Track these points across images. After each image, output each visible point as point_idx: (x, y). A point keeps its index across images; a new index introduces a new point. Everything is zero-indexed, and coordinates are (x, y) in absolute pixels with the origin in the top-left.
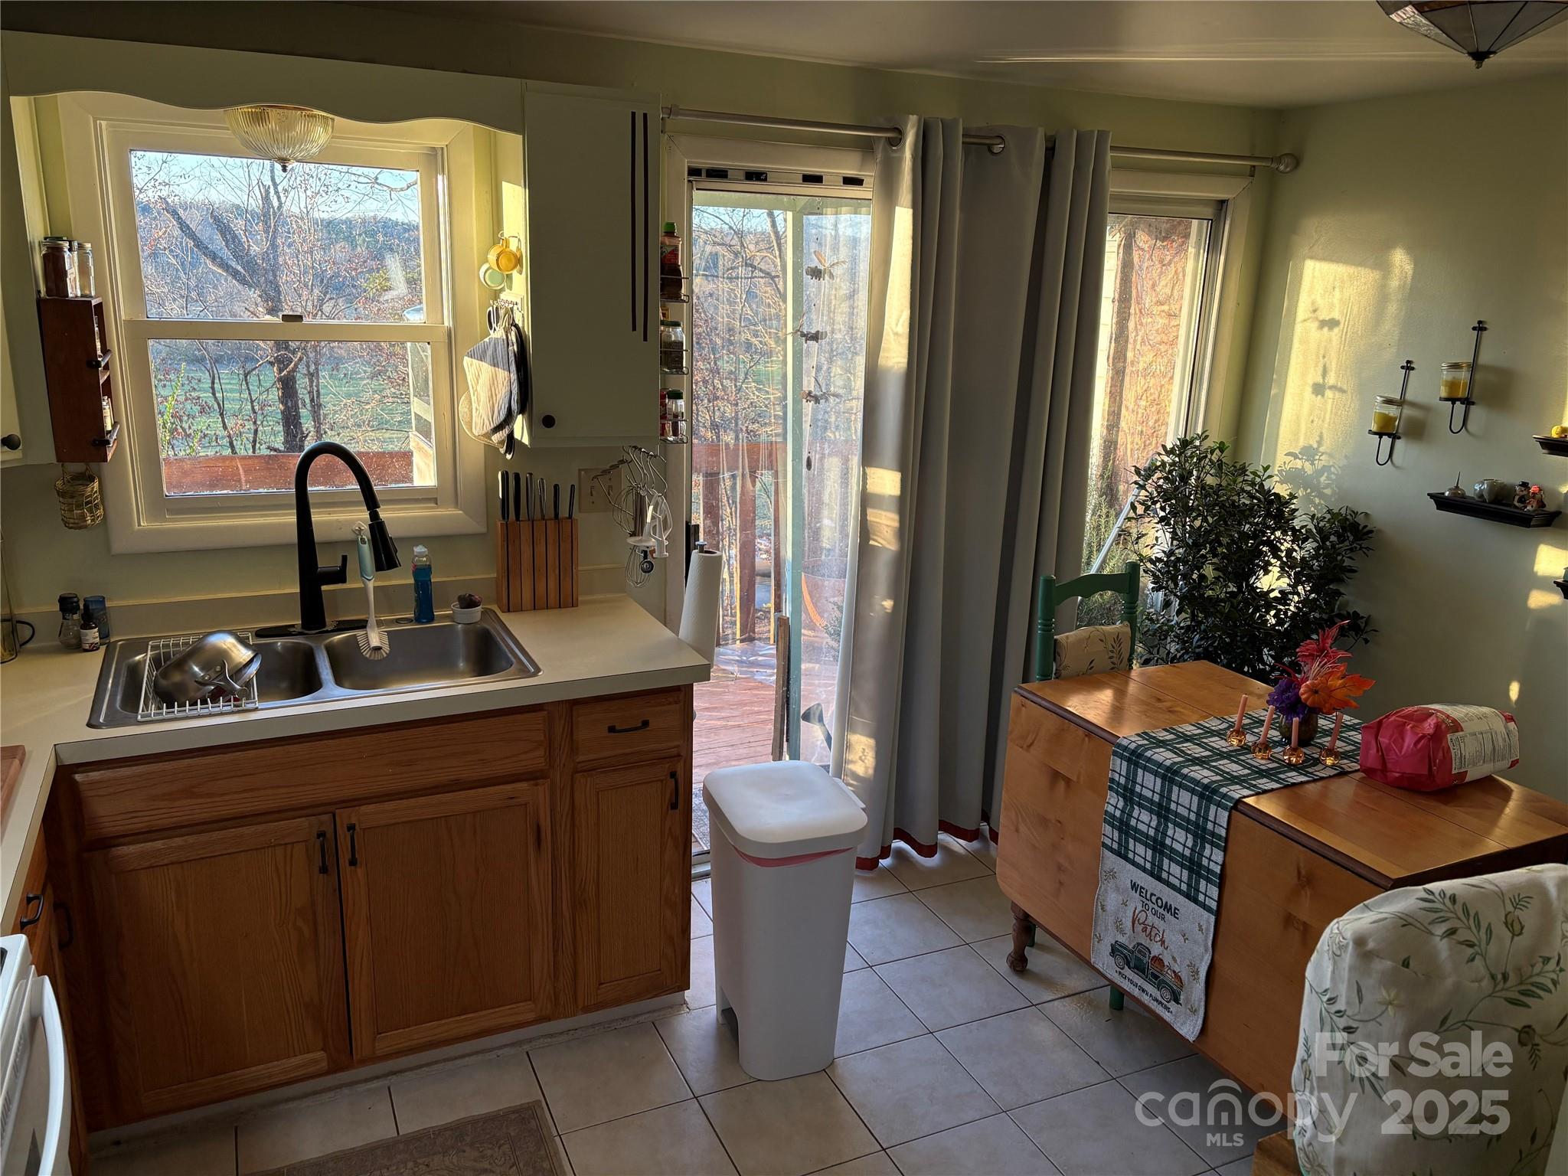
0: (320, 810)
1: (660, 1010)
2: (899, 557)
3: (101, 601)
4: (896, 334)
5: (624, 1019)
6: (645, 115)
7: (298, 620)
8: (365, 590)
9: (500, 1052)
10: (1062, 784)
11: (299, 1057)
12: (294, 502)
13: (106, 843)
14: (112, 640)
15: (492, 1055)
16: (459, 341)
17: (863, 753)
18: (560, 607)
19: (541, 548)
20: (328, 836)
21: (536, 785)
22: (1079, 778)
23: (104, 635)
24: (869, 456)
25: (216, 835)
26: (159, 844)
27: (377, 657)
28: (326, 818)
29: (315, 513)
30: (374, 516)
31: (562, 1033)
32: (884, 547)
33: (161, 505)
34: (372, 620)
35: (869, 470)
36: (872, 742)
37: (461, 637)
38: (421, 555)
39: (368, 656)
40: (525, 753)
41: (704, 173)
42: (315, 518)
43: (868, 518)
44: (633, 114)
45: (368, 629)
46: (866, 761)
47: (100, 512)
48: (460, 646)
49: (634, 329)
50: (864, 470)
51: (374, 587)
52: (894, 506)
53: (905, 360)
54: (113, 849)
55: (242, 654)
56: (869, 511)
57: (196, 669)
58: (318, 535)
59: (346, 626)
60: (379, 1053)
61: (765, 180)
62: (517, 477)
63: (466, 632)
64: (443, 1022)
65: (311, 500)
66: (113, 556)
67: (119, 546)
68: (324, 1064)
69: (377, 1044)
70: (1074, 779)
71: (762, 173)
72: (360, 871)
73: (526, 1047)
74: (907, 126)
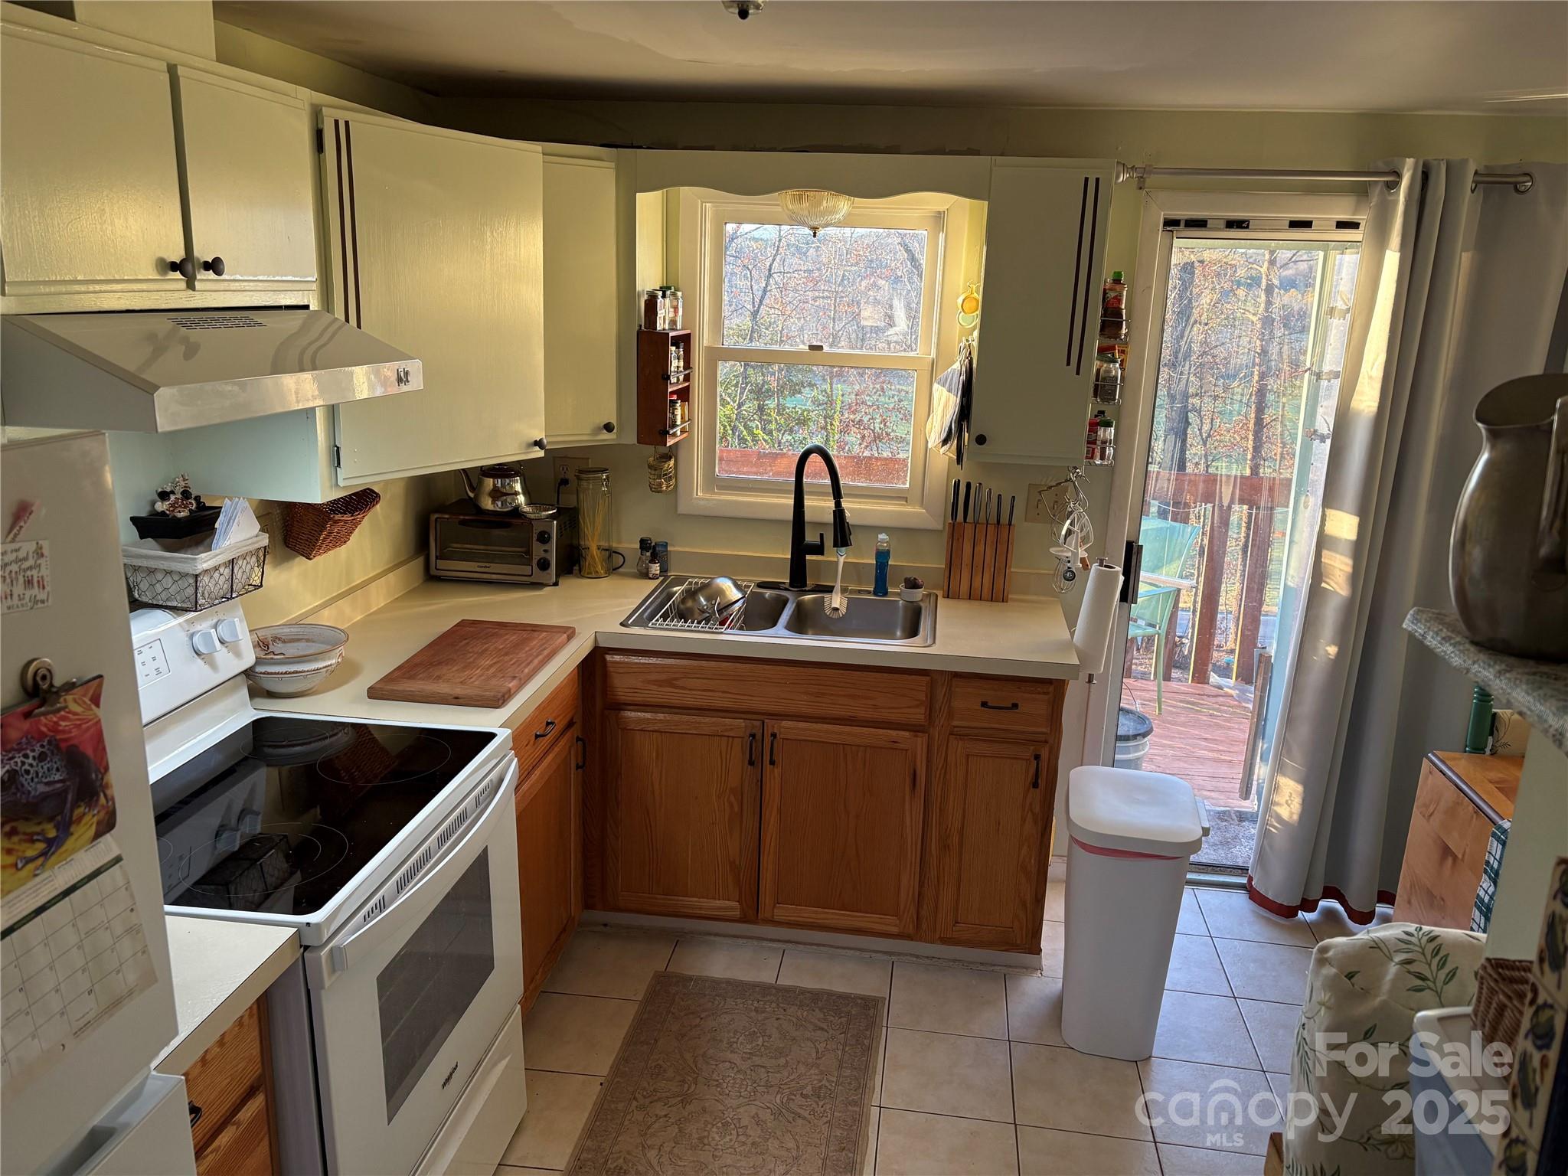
0: (754, 717)
1: (1016, 967)
2: (1349, 605)
3: (666, 545)
4: (1370, 378)
5: (982, 964)
6: (1097, 180)
7: (787, 579)
8: (837, 563)
9: (873, 955)
10: (1450, 860)
11: (721, 902)
12: (793, 488)
13: (620, 706)
14: (669, 574)
15: (867, 955)
16: (939, 369)
17: (1290, 796)
18: (992, 600)
19: (980, 548)
20: (757, 737)
21: (916, 736)
22: (1463, 855)
23: (664, 570)
24: (1330, 499)
25: (685, 718)
26: (648, 715)
27: (835, 616)
28: (758, 723)
29: (808, 499)
30: (838, 504)
31: (927, 957)
32: (1335, 592)
33: (714, 482)
34: (838, 588)
35: (1329, 512)
36: (1300, 788)
37: (901, 613)
38: (882, 541)
39: (828, 614)
40: (909, 707)
41: (1182, 224)
42: (807, 503)
43: (1323, 560)
44: (1087, 179)
45: (834, 593)
46: (1292, 806)
47: (673, 482)
48: (900, 617)
49: (1068, 364)
50: (1323, 511)
51: (844, 562)
52: (1348, 549)
53: (1376, 404)
54: (622, 712)
55: (734, 594)
56: (1325, 553)
57: (702, 599)
58: (808, 517)
59: (821, 589)
60: (776, 918)
61: (1247, 227)
62: (968, 485)
63: (905, 607)
64: (827, 910)
65: (805, 489)
66: (680, 515)
67: (682, 508)
68: (737, 913)
69: (775, 911)
70: (1460, 856)
71: (1243, 222)
72: (777, 771)
73: (894, 958)
74: (1403, 168)
